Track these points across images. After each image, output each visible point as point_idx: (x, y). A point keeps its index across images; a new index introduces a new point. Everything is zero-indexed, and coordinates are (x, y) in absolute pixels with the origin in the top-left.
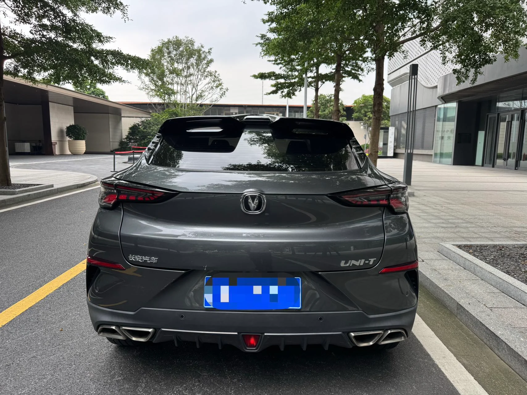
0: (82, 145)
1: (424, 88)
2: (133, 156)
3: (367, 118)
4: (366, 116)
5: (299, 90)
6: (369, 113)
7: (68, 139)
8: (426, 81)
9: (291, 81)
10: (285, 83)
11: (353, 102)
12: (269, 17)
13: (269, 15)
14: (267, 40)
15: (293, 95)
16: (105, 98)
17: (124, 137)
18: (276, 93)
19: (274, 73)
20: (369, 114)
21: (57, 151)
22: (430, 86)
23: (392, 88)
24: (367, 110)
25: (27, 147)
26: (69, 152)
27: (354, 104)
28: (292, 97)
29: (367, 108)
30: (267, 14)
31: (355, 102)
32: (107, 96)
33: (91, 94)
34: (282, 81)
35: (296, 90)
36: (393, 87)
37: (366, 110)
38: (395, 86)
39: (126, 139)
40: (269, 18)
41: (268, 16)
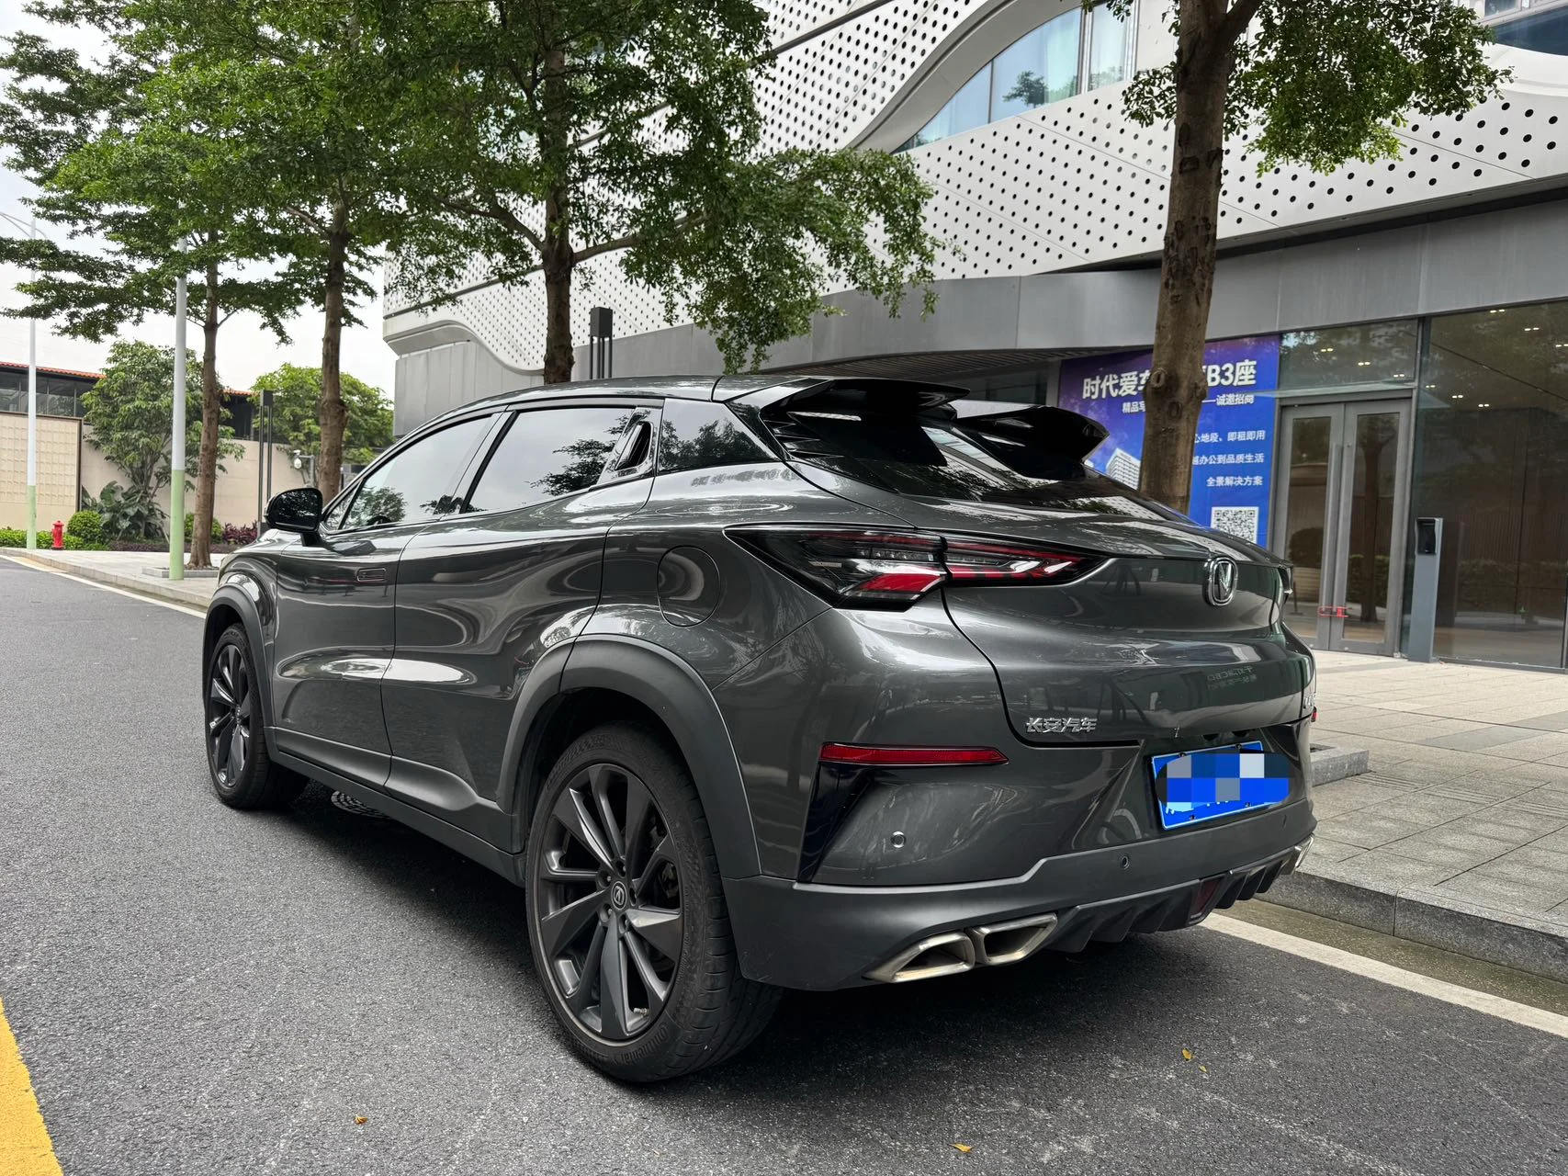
1: (506, 371)
3: (302, 438)
4: (296, 428)
5: (135, 318)
6: (310, 421)
8: (513, 352)
9: (113, 285)
10: (79, 287)
11: (254, 383)
12: (16, 50)
13: (21, 43)
14: (20, 128)
15: (104, 333)
18: (45, 317)
19: (51, 245)
20: (309, 424)
22: (523, 366)
23: (397, 357)
24: (301, 413)
27: (255, 388)
28: (102, 337)
29: (302, 406)
30: (15, 40)
31: (261, 383)
34: (71, 277)
35: (121, 318)
36: (399, 353)
37: (298, 410)
38: (409, 352)
40: (18, 53)
41: (15, 45)
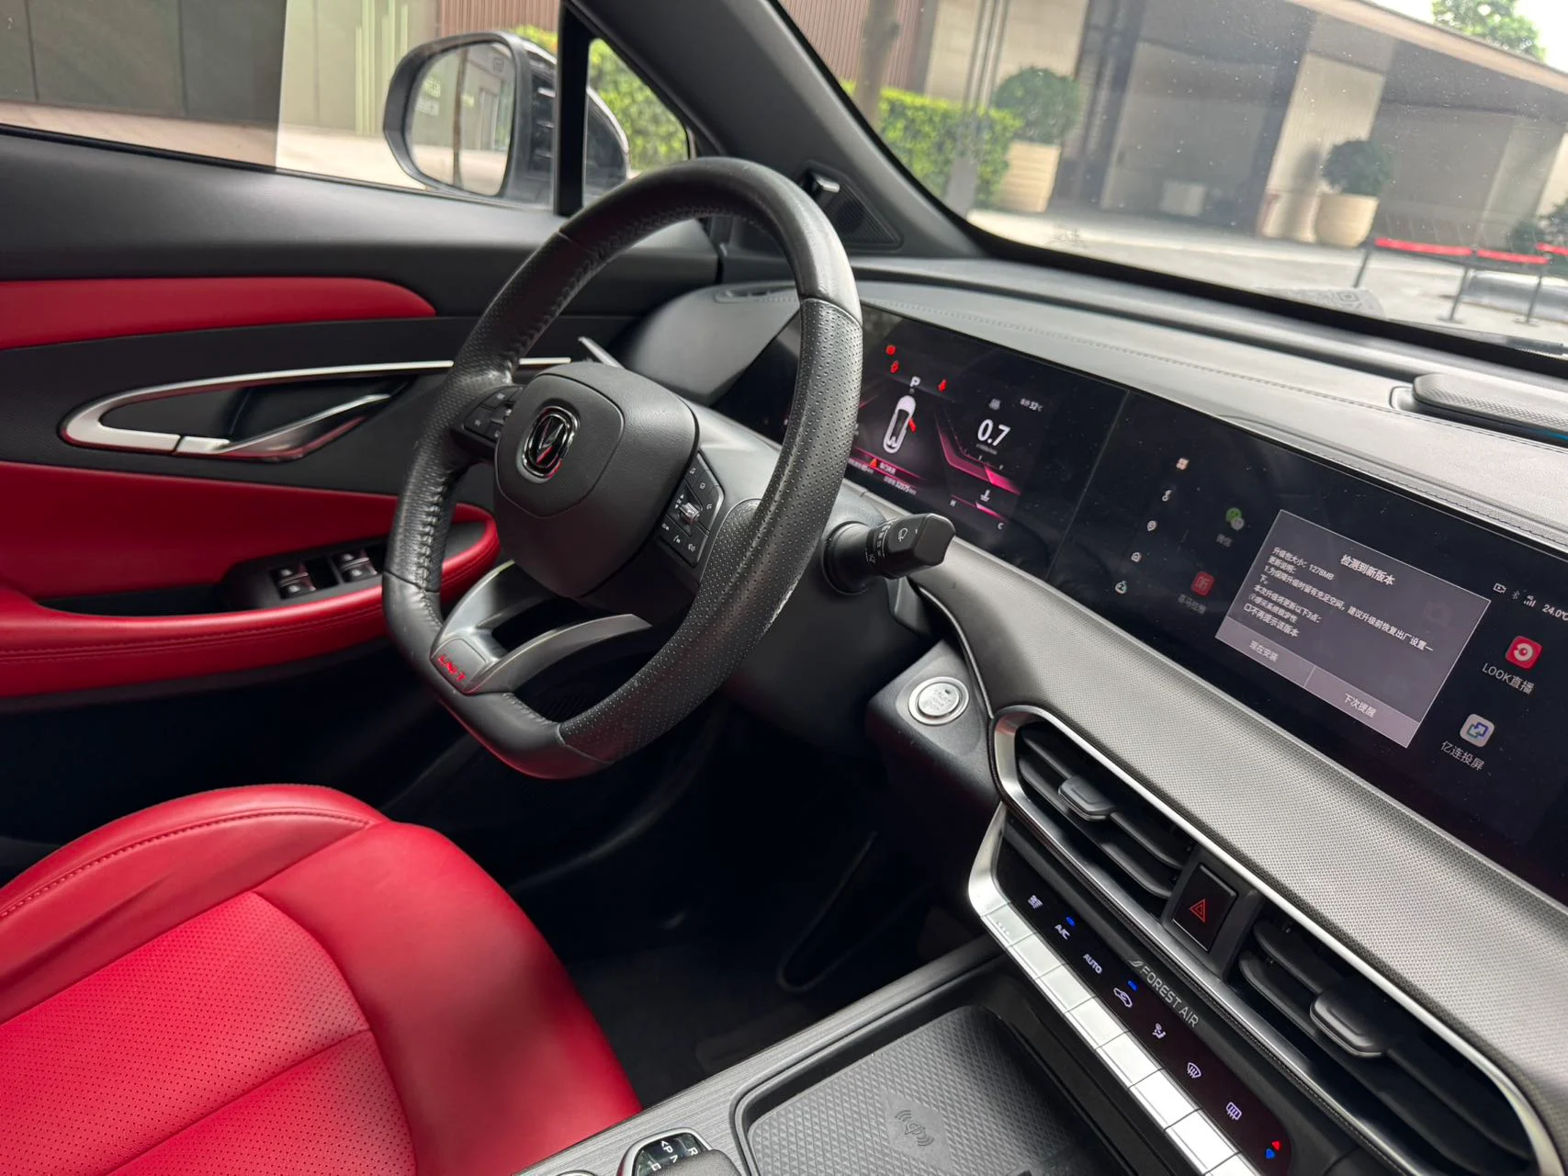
0: (1361, 214)
2: (1539, 284)
7: (1324, 187)
16: (1531, 56)
17: (1546, 208)
21: (1272, 222)
25: (1192, 198)
26: (1308, 235)
32: (1543, 50)
33: (1483, 36)
39: (1549, 217)
